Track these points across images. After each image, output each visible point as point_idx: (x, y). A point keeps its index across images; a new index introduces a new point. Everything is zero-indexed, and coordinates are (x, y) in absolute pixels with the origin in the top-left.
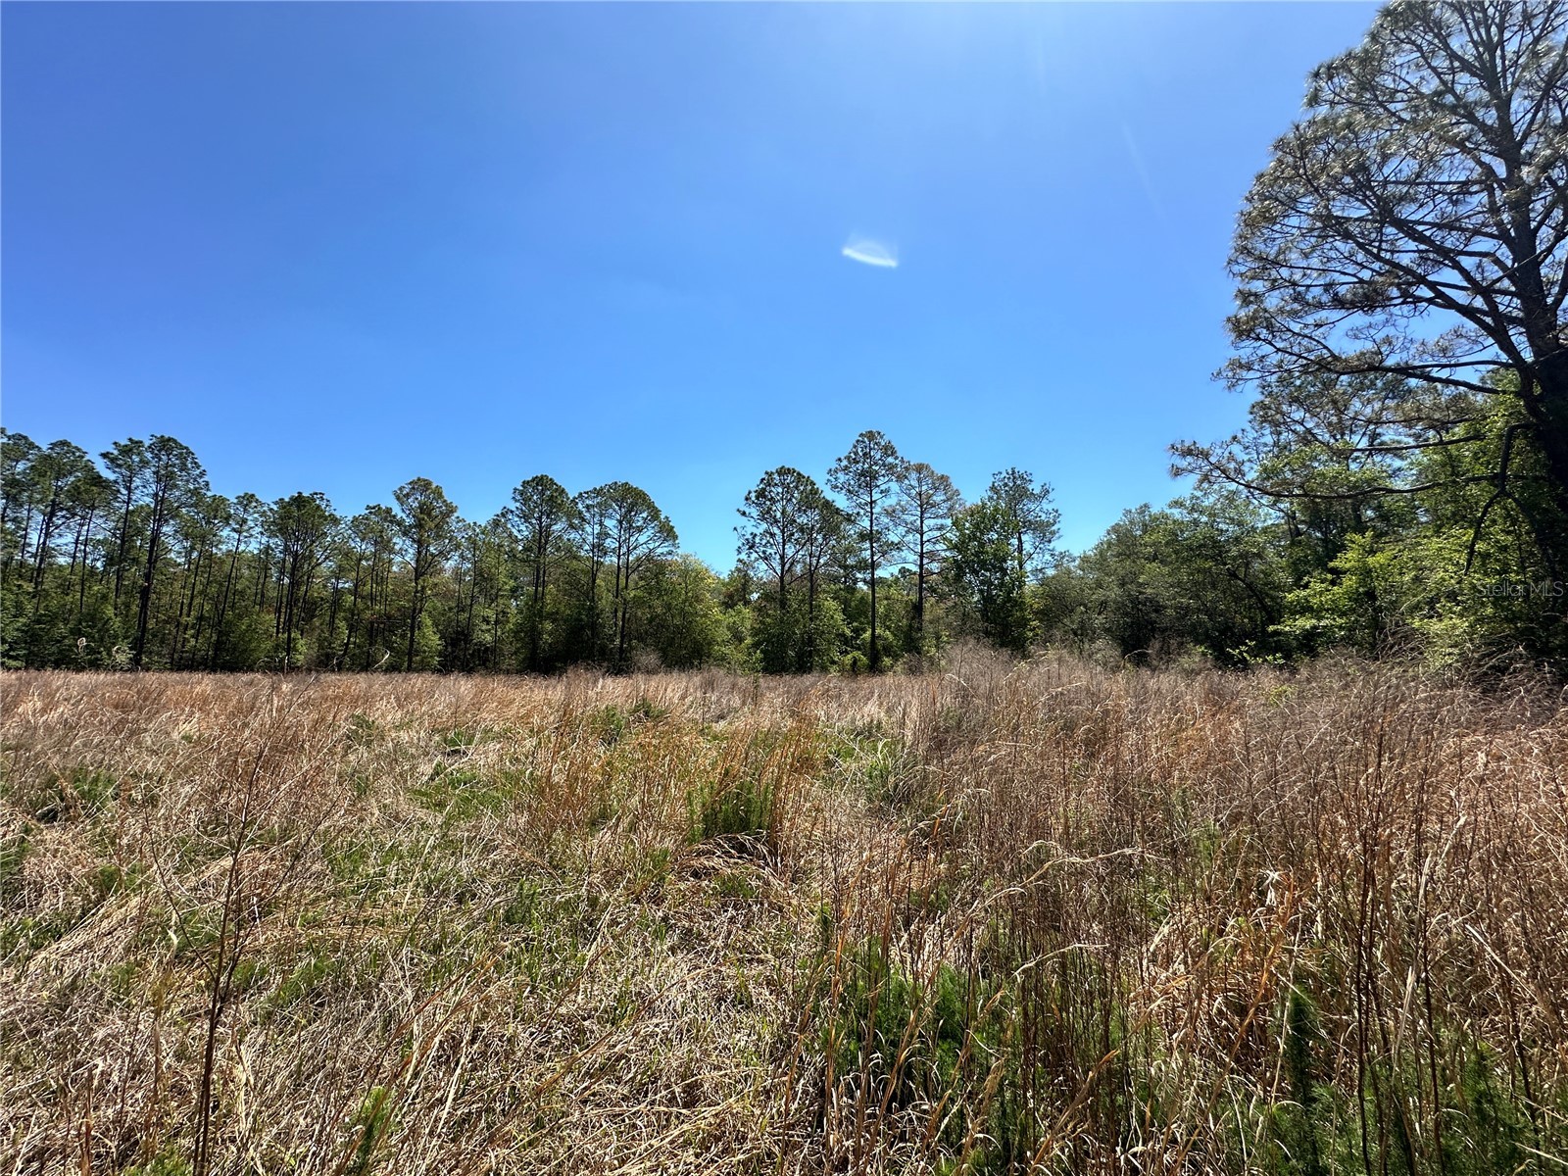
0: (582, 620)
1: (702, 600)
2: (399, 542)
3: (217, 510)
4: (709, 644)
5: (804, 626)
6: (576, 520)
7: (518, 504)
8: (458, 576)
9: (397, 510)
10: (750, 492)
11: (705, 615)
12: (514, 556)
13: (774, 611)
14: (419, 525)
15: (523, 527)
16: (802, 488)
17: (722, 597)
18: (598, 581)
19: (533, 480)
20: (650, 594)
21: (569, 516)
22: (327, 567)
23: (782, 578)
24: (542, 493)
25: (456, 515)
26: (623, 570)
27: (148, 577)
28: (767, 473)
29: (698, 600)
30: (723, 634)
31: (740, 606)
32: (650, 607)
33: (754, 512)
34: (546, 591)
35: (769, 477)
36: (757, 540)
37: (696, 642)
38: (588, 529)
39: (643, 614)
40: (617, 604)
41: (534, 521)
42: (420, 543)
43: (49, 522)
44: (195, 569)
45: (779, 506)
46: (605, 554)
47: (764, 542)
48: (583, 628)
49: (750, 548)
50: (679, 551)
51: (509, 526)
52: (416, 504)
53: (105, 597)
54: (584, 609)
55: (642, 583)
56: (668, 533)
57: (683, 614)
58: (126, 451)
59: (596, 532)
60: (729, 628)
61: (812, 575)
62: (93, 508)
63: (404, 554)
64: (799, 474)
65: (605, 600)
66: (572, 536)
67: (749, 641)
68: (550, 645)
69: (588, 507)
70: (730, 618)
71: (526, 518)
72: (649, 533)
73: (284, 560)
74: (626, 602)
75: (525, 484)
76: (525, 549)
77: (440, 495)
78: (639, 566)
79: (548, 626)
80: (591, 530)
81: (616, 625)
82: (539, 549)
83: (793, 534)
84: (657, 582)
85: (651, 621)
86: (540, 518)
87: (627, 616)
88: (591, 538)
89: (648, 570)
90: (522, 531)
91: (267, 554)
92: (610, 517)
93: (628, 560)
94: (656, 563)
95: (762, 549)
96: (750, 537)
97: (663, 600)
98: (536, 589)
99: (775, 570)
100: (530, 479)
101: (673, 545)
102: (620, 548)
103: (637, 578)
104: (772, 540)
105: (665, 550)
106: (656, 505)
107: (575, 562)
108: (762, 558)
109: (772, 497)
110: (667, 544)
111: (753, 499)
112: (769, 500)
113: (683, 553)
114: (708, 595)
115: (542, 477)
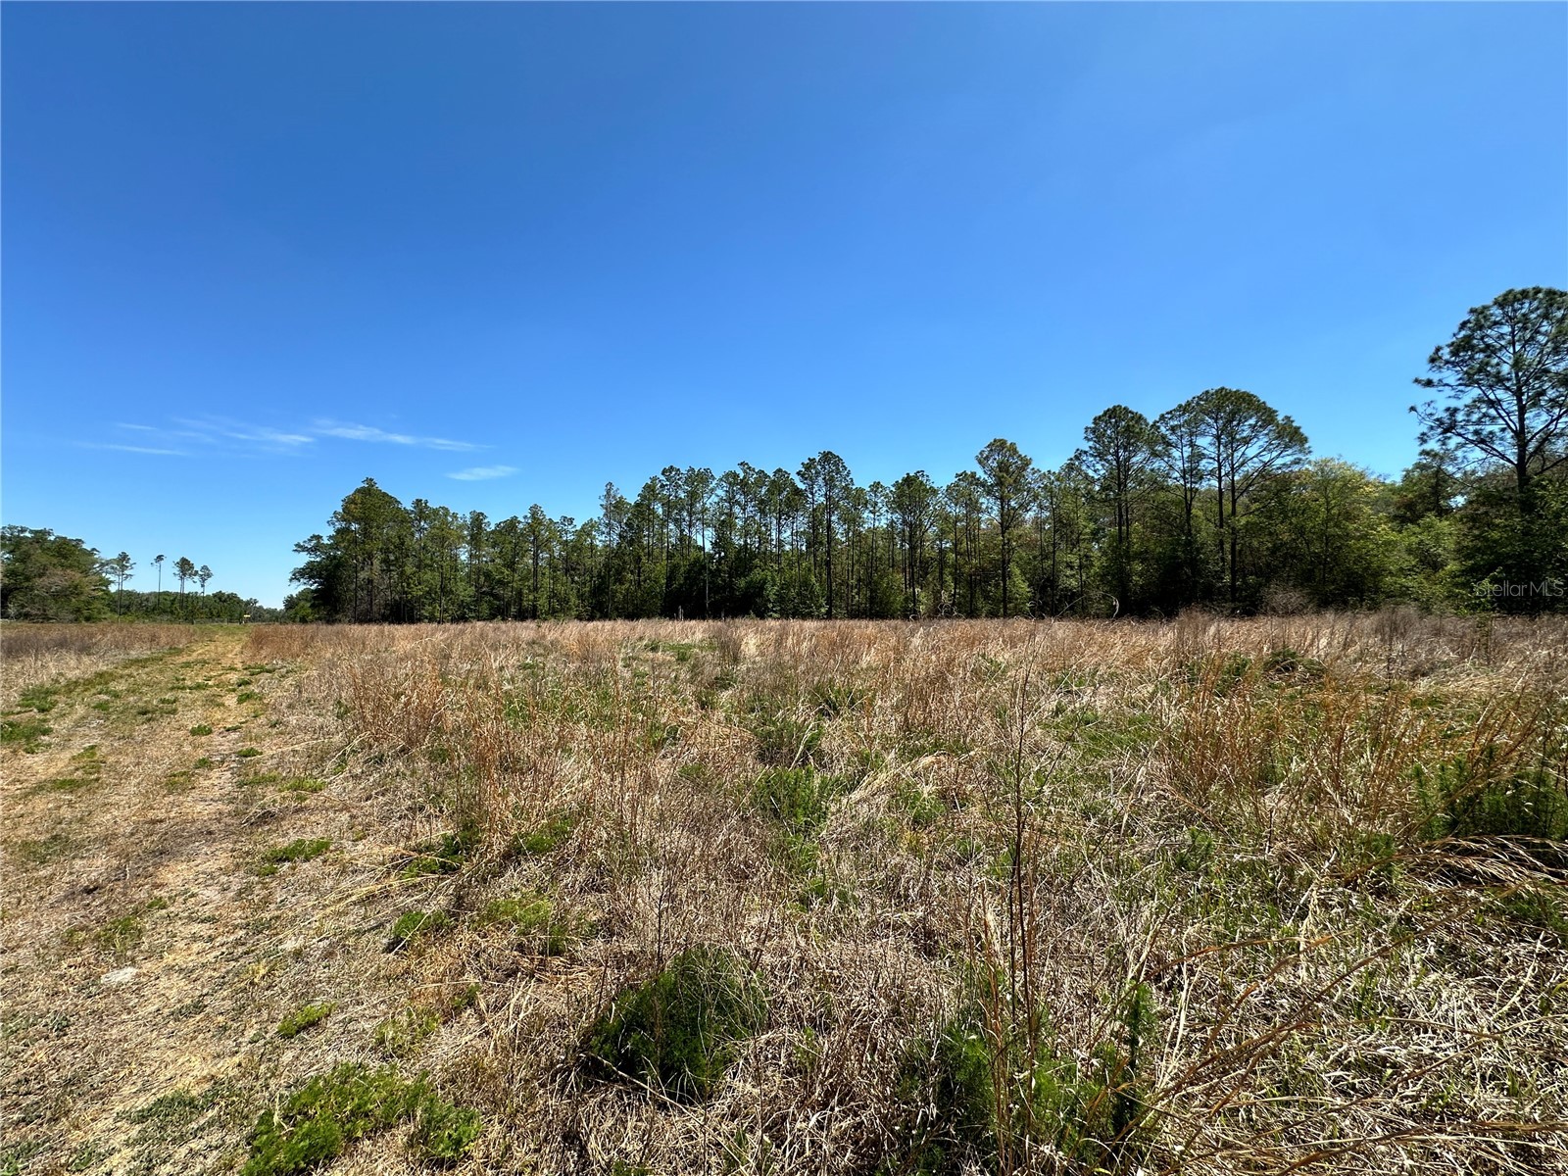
0: (1178, 557)
1: (1356, 517)
2: (985, 501)
3: (858, 499)
4: (1375, 575)
6: (1159, 445)
7: (1091, 443)
8: (1038, 524)
9: (981, 474)
10: (1438, 349)
11: (1365, 537)
12: (1092, 497)
13: (1506, 518)
14: (1000, 483)
15: (1099, 467)
16: (1559, 314)
17: (1391, 509)
18: (1193, 511)
19: (1105, 413)
20: (1270, 518)
21: (1151, 443)
22: (932, 532)
23: (1520, 465)
24: (1117, 425)
25: (1031, 467)
26: (1227, 495)
27: (828, 553)
28: (1473, 310)
29: (1349, 517)
30: (1399, 559)
31: (1430, 517)
32: (1270, 534)
33: (1451, 376)
34: (1131, 529)
35: (1480, 318)
36: (1460, 417)
37: (1350, 573)
38: (1176, 453)
39: (1261, 543)
40: (1223, 534)
41: (1110, 457)
42: (1002, 499)
43: (779, 523)
44: (853, 544)
45: (1507, 356)
46: (1201, 478)
47: (1475, 417)
48: (1179, 566)
49: (1446, 431)
50: (1312, 457)
51: (1084, 468)
52: (995, 464)
53: (809, 570)
54: (1179, 544)
55: (1254, 506)
56: (1291, 436)
57: (1328, 539)
58: (808, 467)
59: (1186, 455)
60: (1410, 551)
62: (797, 511)
63: (990, 514)
64: (1551, 292)
65: (1206, 532)
66: (1156, 465)
67: (1452, 566)
68: (1141, 586)
69: (1173, 429)
70: (1412, 536)
71: (1100, 455)
72: (1261, 443)
73: (904, 530)
74: (1234, 531)
75: (1097, 420)
76: (1103, 489)
77: (1015, 451)
78: (1250, 485)
79: (1138, 567)
80: (1179, 456)
81: (1223, 560)
82: (1119, 485)
83: (1543, 393)
84: (1279, 502)
85: (1273, 551)
86: (1117, 452)
87: (1238, 548)
88: (1180, 463)
89: (1263, 488)
90: (1097, 470)
91: (893, 527)
92: (1203, 434)
93: (1233, 480)
94: (1275, 478)
95: (1471, 428)
96: (1445, 415)
97: (1291, 523)
98: (1120, 529)
99: (1503, 457)
100: (1101, 414)
101: (1300, 451)
102: (1220, 468)
103: (1246, 500)
104: (1492, 412)
105: (1288, 460)
106: (1269, 405)
107: (1162, 494)
108: (1472, 442)
109: (1488, 346)
110: (1290, 451)
111: (1447, 357)
112: (1481, 351)
113: (1319, 459)
114: (1367, 509)
115: (1115, 408)
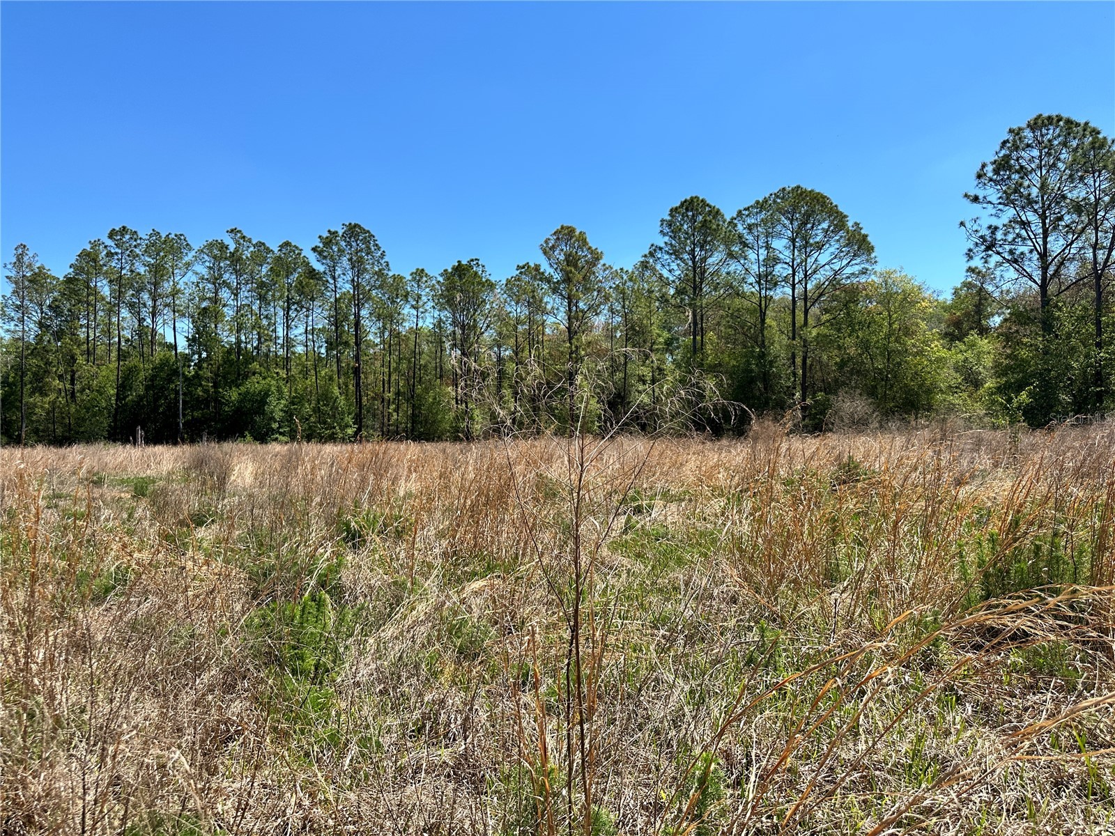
0: (752, 371)
1: (914, 333)
2: (551, 301)
3: (396, 290)
4: (929, 392)
5: (1087, 356)
6: (736, 245)
7: (667, 239)
8: (610, 333)
9: (546, 268)
10: (984, 166)
11: (920, 353)
12: (667, 301)
13: (1032, 339)
14: (567, 280)
15: (674, 266)
16: (1074, 143)
17: (943, 326)
18: (768, 321)
19: (682, 204)
20: (839, 330)
21: (728, 242)
22: (490, 335)
23: (1044, 286)
24: (693, 220)
25: (602, 262)
26: (800, 304)
27: (357, 358)
28: (1011, 131)
29: (908, 332)
30: (948, 376)
31: (973, 336)
32: (839, 348)
33: (993, 194)
34: (706, 340)
35: (1015, 141)
36: (999, 235)
37: (907, 390)
38: (752, 255)
39: (830, 358)
40: (793, 346)
41: (686, 256)
42: (570, 299)
43: (287, 316)
44: (389, 348)
45: (1036, 179)
46: (775, 285)
47: (1010, 237)
48: (752, 381)
49: (988, 248)
50: (878, 268)
51: (658, 267)
52: (562, 257)
53: (331, 379)
54: (753, 357)
55: (826, 317)
56: (860, 244)
57: (889, 354)
58: (328, 242)
59: (761, 258)
60: (957, 369)
61: (1098, 277)
62: (313, 299)
63: (555, 320)
64: (1069, 122)
65: (779, 344)
66: (732, 268)
67: (990, 384)
69: (750, 228)
70: (956, 355)
71: (676, 254)
72: (832, 249)
73: (454, 332)
74: (805, 343)
75: (674, 211)
76: (680, 292)
77: (585, 242)
78: (821, 295)
80: (755, 258)
81: (795, 374)
82: (695, 289)
83: (1061, 219)
84: (848, 314)
85: (841, 365)
86: (693, 250)
87: (808, 361)
88: (755, 267)
89: (834, 298)
90: (672, 270)
91: (440, 328)
92: (779, 236)
93: (806, 288)
94: (845, 289)
95: (1008, 247)
96: (987, 233)
97: (858, 337)
98: (694, 338)
99: (1030, 277)
100: (678, 204)
101: (867, 261)
102: (794, 275)
103: (818, 312)
104: (1023, 233)
105: (856, 269)
106: (840, 209)
107: (737, 301)
108: (1008, 261)
109: (1022, 167)
110: (858, 261)
111: (990, 174)
112: (1017, 172)
113: (884, 270)
114: (923, 325)
115: (692, 198)
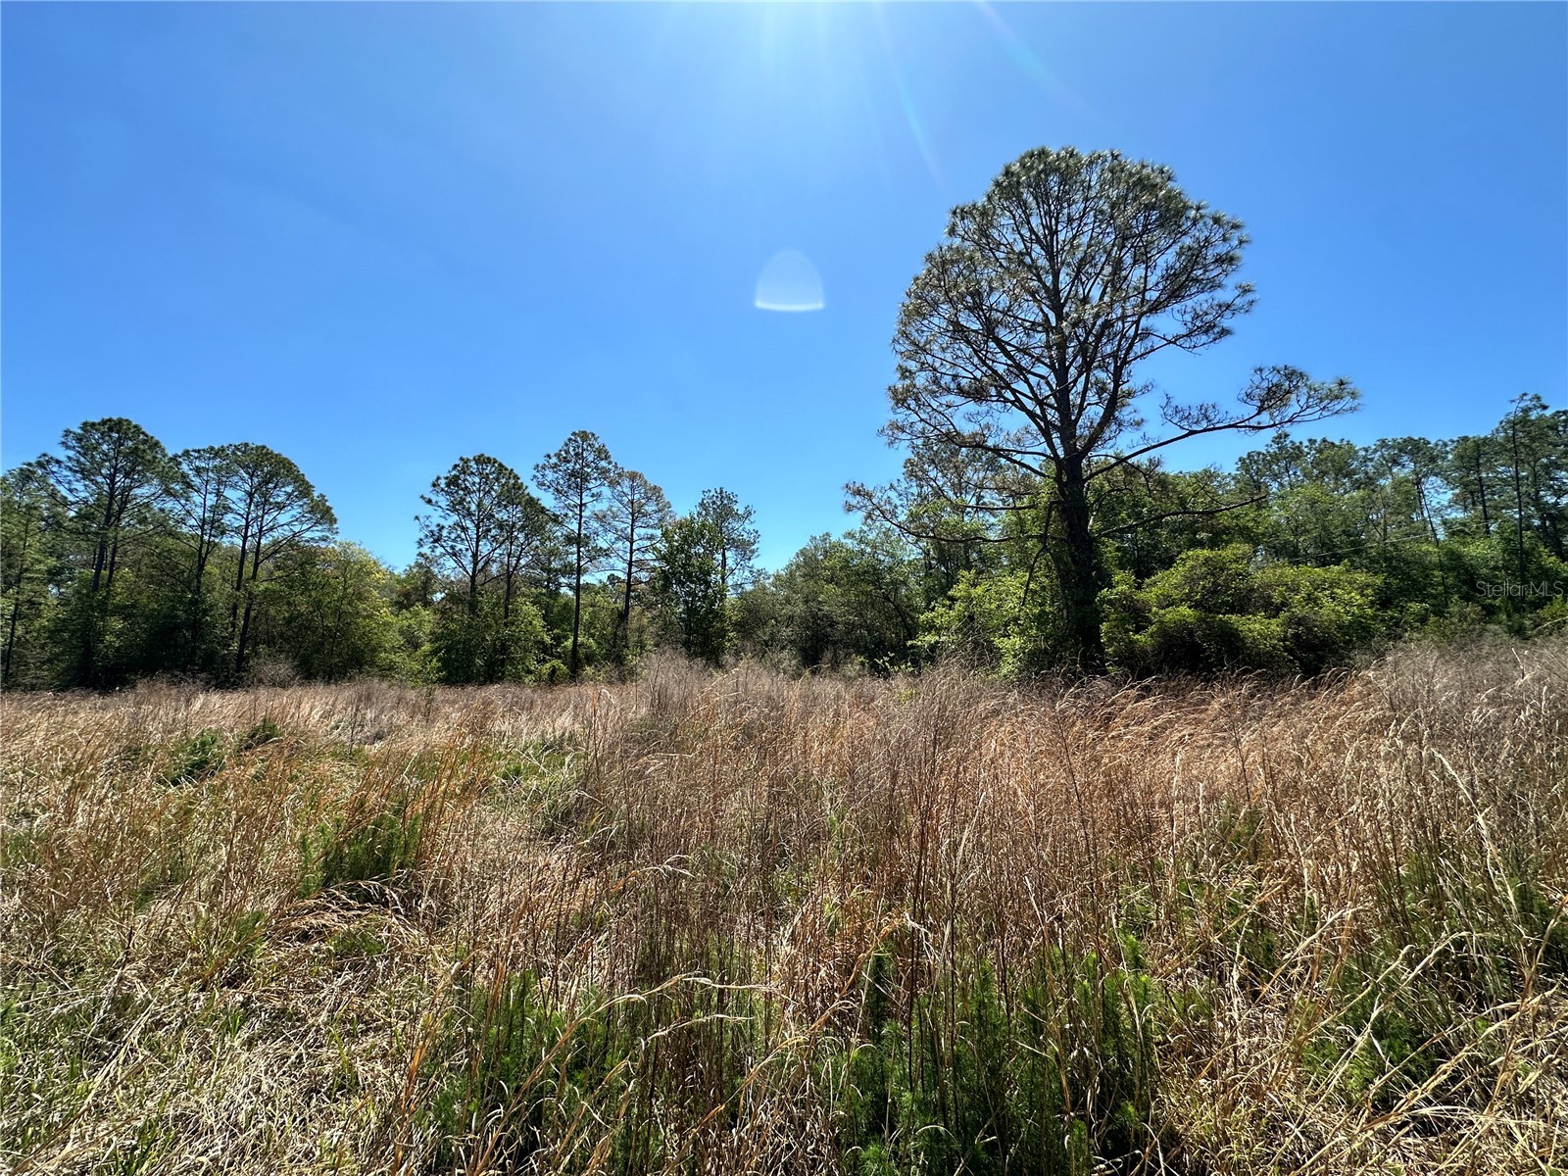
0: (176, 617)
1: (366, 598)
4: (374, 650)
5: (497, 632)
6: (174, 480)
7: (71, 453)
10: (438, 478)
11: (370, 616)
12: (59, 524)
13: (461, 615)
15: (78, 486)
16: (503, 481)
17: (394, 596)
18: (208, 568)
19: (104, 423)
20: (291, 587)
21: (165, 478)
23: (473, 578)
24: (119, 443)
26: (251, 556)
28: (461, 459)
29: (361, 598)
30: (393, 638)
31: (418, 607)
32: (289, 604)
33: (443, 501)
34: (117, 576)
35: (463, 467)
36: (445, 533)
37: (355, 649)
38: (197, 498)
39: (278, 613)
40: (237, 598)
41: (100, 479)
45: (475, 498)
46: (223, 533)
47: (453, 536)
48: (178, 628)
49: (436, 541)
50: (338, 538)
51: (52, 481)
54: (181, 603)
55: (277, 574)
56: (323, 514)
57: (339, 614)
59: (208, 503)
60: (401, 633)
61: (509, 577)
64: (500, 465)
65: (218, 591)
66: (169, 506)
67: (427, 647)
68: (118, 650)
69: (198, 471)
70: (404, 620)
71: (85, 474)
72: (294, 512)
74: (251, 596)
75: (87, 426)
76: (80, 516)
78: (276, 552)
79: (117, 624)
80: (200, 503)
81: (234, 625)
82: (108, 517)
83: (489, 530)
84: (303, 574)
85: (289, 621)
86: (112, 477)
87: (253, 614)
88: (200, 511)
89: (288, 557)
90: (79, 492)
92: (234, 486)
93: (259, 543)
94: (301, 550)
95: (450, 543)
96: (436, 529)
97: (310, 596)
98: (98, 572)
99: (465, 569)
100: (97, 421)
101: (329, 530)
102: (247, 526)
103: (271, 566)
104: (463, 535)
105: (317, 535)
106: (307, 478)
107: (170, 540)
108: (449, 553)
109: (466, 487)
110: (320, 528)
111: (443, 486)
112: (462, 489)
113: (344, 541)
114: (375, 593)
115: (120, 421)
